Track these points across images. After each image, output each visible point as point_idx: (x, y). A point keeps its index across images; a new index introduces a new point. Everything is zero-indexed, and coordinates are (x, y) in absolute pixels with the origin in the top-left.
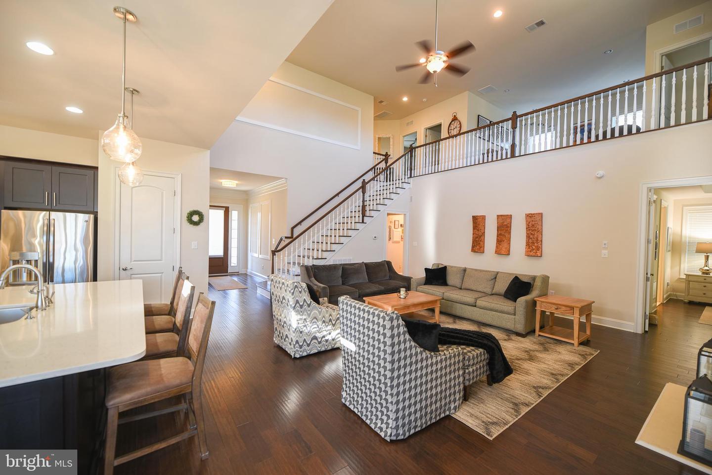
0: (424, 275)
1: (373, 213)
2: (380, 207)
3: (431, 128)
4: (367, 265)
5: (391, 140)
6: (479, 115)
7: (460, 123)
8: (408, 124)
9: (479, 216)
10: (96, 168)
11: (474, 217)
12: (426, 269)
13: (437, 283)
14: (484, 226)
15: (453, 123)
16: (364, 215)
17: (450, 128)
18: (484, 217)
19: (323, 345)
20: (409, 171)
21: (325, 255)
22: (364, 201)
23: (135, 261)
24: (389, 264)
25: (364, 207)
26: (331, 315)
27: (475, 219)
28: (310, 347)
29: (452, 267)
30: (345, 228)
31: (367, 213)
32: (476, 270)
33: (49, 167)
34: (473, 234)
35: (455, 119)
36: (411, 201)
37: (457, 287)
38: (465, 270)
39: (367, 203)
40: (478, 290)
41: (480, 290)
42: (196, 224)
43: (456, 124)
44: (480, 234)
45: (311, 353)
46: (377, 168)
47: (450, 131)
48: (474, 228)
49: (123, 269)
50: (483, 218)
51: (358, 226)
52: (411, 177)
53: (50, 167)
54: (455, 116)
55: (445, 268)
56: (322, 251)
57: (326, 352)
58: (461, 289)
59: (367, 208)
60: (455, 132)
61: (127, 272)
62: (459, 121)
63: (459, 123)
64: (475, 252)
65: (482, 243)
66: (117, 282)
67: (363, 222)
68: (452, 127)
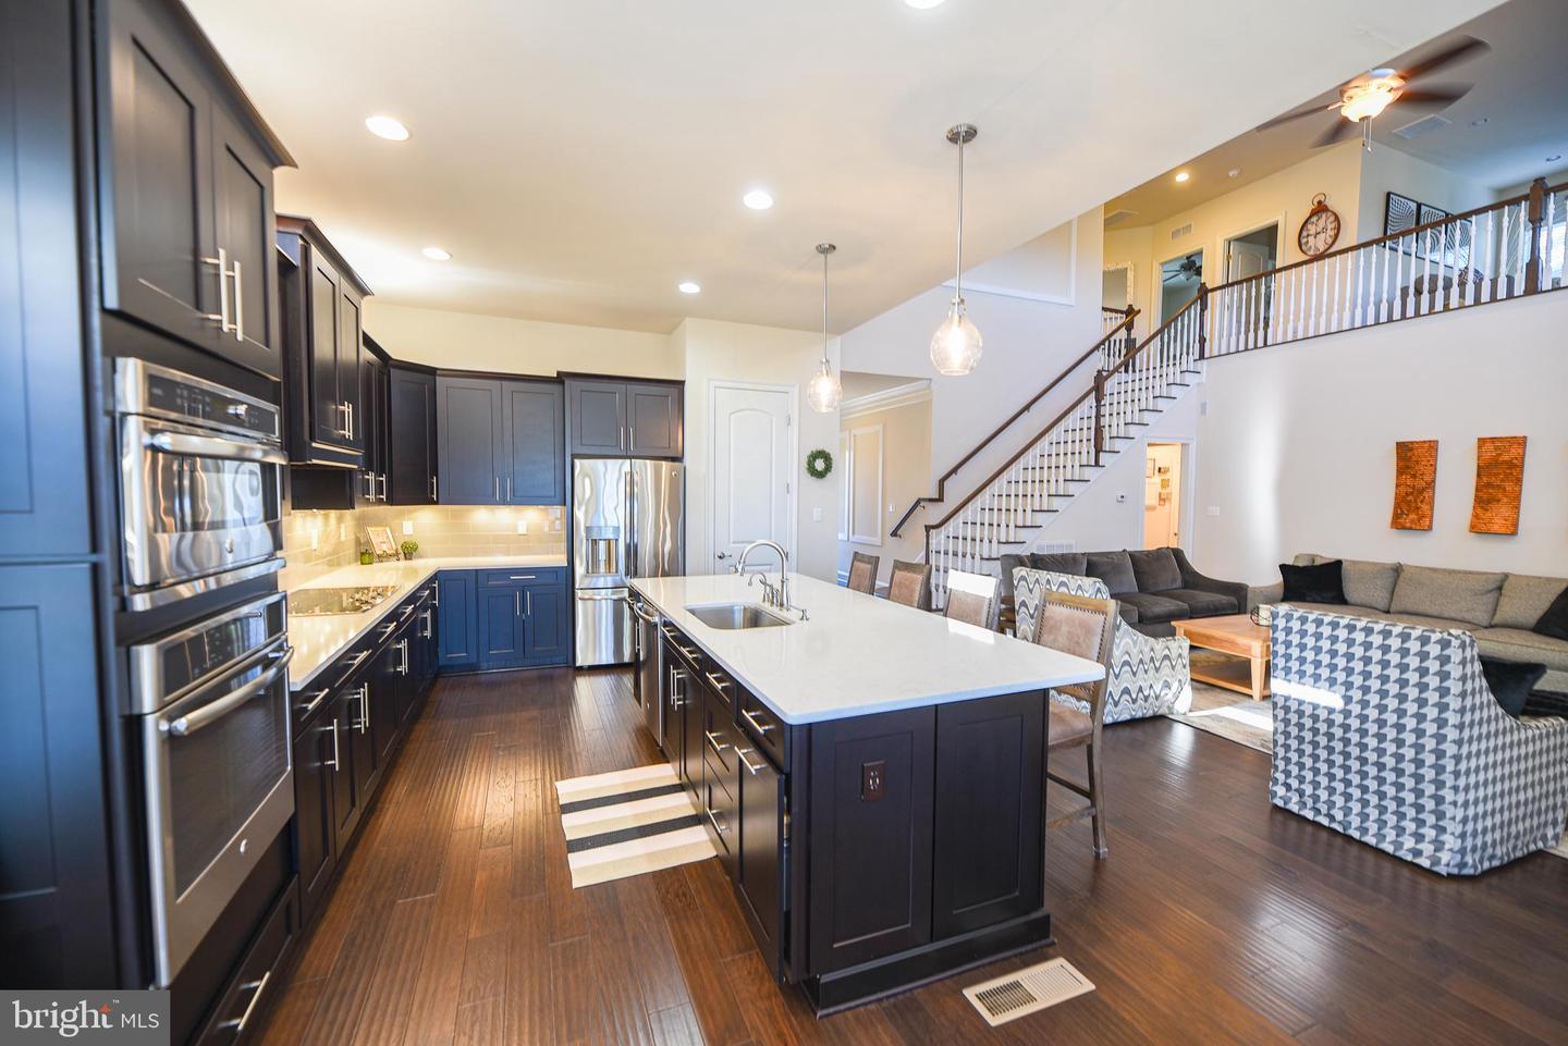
0: (1278, 578)
1: (1118, 445)
2: (1133, 431)
3: (1245, 239)
4: (1132, 555)
5: (1130, 275)
6: (1389, 194)
7: (1337, 218)
8: (1175, 234)
9: (1417, 443)
10: (682, 383)
11: (1399, 445)
12: (1283, 568)
13: (1318, 598)
14: (1434, 466)
15: (1314, 219)
16: (1099, 449)
17: (1305, 234)
18: (1432, 447)
19: (1141, 706)
20: (1197, 345)
21: (1023, 535)
22: (1098, 416)
23: (734, 542)
24: (1178, 554)
25: (1099, 430)
26: (1152, 649)
27: (1404, 450)
28: (1120, 707)
29: (1354, 562)
30: (1061, 479)
31: (1107, 445)
32: (1434, 570)
33: (621, 387)
34: (1397, 486)
35: (1321, 209)
36: (1203, 411)
37: (1377, 609)
38: (1398, 570)
39: (1105, 421)
40: (1446, 614)
41: (1453, 615)
42: (821, 475)
43: (1324, 221)
44: (1420, 484)
45: (1120, 720)
46: (1115, 341)
47: (1304, 241)
48: (1401, 471)
49: (720, 557)
50: (1430, 447)
51: (1088, 473)
52: (1202, 356)
53: (624, 386)
54: (1320, 203)
55: (1338, 563)
56: (1016, 527)
57: (1143, 720)
58: (1388, 612)
59: (1106, 435)
60: (1319, 244)
61: (724, 560)
62: (1335, 214)
63: (1332, 218)
64: (1404, 528)
65: (1425, 507)
66: (712, 577)
67: (1097, 464)
68: (1312, 229)
